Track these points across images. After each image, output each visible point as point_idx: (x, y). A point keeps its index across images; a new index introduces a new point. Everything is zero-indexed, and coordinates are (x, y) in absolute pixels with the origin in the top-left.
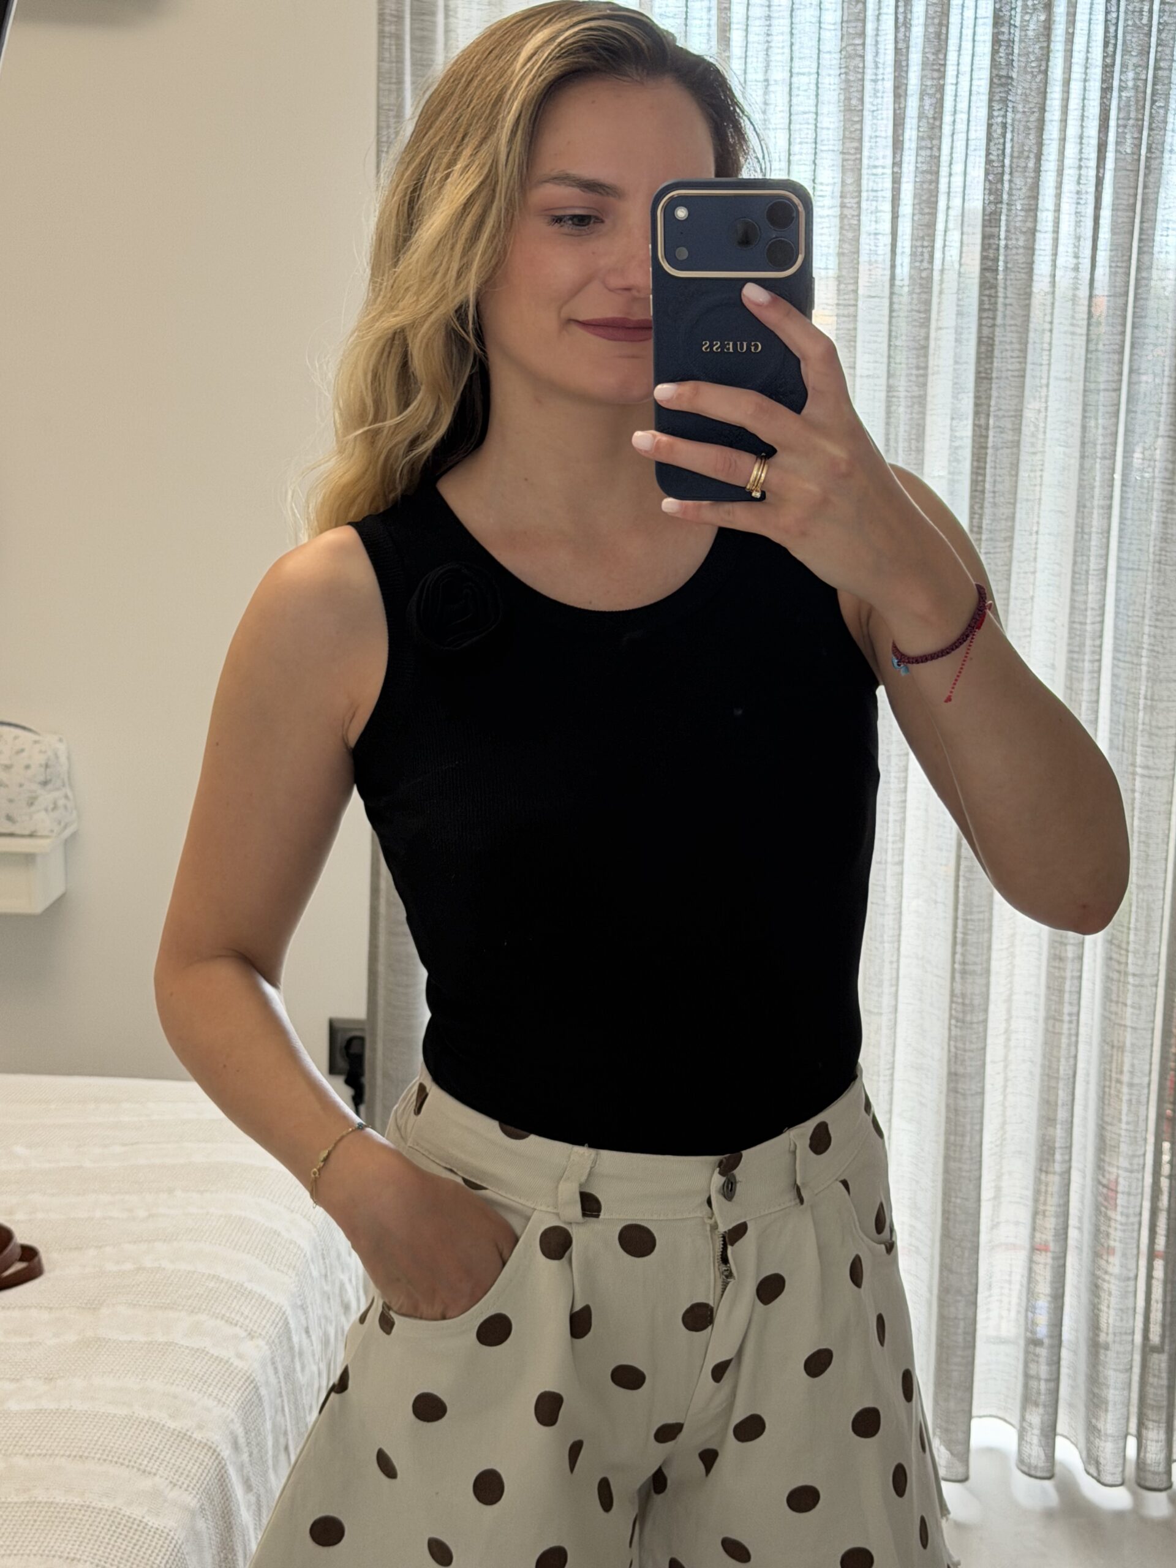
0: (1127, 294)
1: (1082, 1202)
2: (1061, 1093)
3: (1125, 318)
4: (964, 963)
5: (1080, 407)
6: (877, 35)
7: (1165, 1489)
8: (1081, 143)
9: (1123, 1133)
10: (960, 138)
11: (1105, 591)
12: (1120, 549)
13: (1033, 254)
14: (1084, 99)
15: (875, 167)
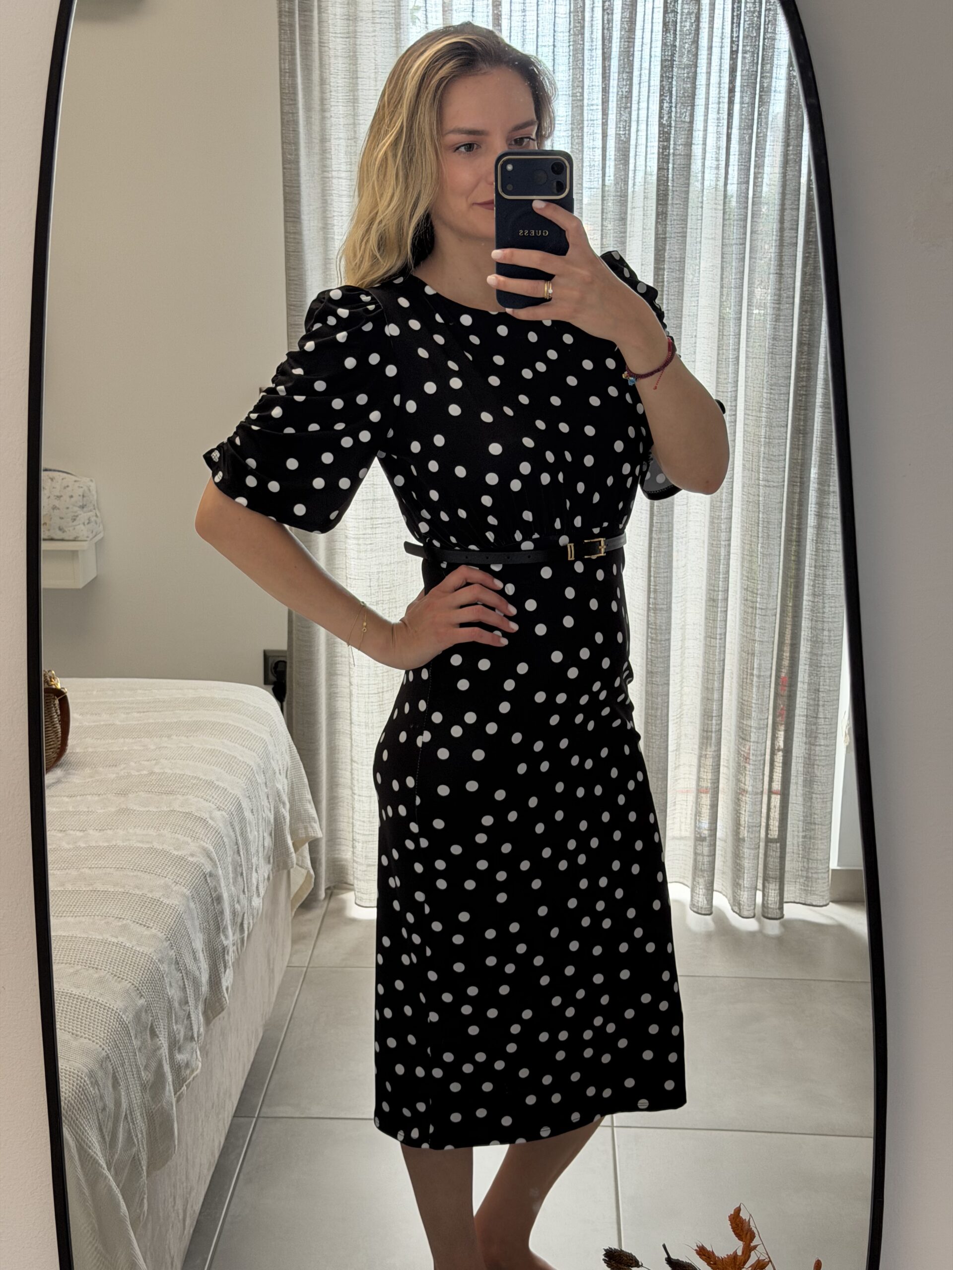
0: (748, 182)
1: (729, 751)
2: (715, 682)
3: (747, 198)
4: (655, 604)
5: (720, 256)
6: (592, 20)
7: (779, 919)
8: (720, 87)
9: (753, 705)
10: (645, 86)
11: (738, 372)
12: (747, 346)
13: (690, 159)
14: (721, 59)
15: (592, 105)
